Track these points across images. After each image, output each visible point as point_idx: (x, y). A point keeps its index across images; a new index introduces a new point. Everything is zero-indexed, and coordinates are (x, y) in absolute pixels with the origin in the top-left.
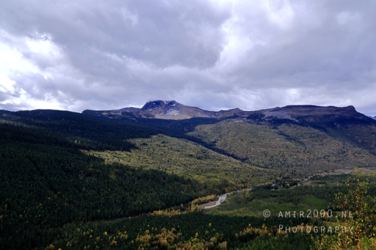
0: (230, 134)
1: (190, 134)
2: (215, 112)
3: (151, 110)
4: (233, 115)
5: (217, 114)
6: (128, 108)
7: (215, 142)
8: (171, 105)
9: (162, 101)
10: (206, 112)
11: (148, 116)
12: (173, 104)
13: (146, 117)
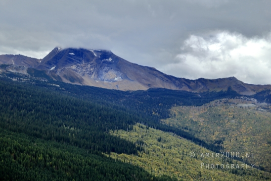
0: (243, 129)
1: (167, 122)
2: (188, 81)
3: (74, 67)
4: (225, 90)
5: (192, 84)
6: (11, 56)
8: (105, 59)
9: (88, 51)
10: (171, 79)
12: (108, 58)
13: (69, 82)
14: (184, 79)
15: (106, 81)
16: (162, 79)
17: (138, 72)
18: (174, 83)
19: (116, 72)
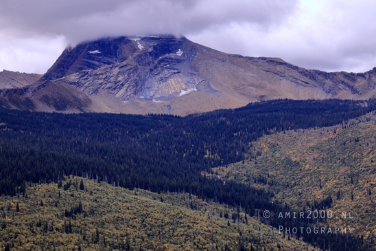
2: (352, 77)
5: (360, 83)
7: (327, 203)
10: (314, 77)
11: (61, 103)
12: (175, 51)
13: (51, 110)
14: (343, 73)
15: (157, 99)
16: (295, 81)
17: (241, 72)
18: (322, 85)
19: (188, 79)
